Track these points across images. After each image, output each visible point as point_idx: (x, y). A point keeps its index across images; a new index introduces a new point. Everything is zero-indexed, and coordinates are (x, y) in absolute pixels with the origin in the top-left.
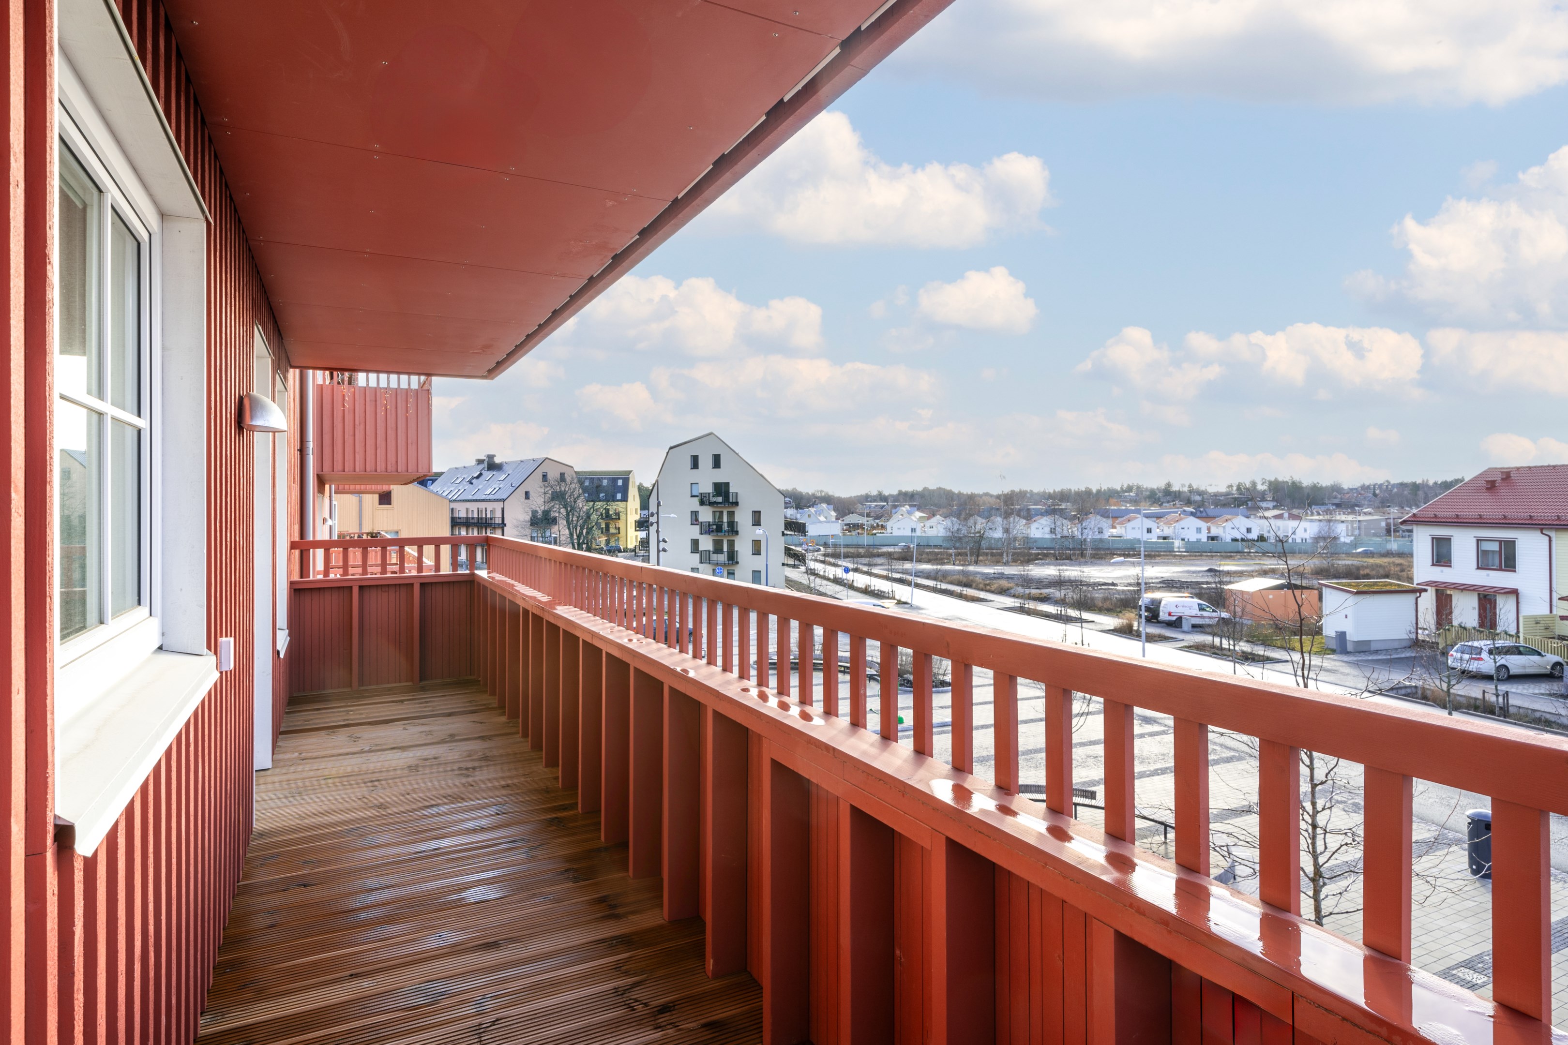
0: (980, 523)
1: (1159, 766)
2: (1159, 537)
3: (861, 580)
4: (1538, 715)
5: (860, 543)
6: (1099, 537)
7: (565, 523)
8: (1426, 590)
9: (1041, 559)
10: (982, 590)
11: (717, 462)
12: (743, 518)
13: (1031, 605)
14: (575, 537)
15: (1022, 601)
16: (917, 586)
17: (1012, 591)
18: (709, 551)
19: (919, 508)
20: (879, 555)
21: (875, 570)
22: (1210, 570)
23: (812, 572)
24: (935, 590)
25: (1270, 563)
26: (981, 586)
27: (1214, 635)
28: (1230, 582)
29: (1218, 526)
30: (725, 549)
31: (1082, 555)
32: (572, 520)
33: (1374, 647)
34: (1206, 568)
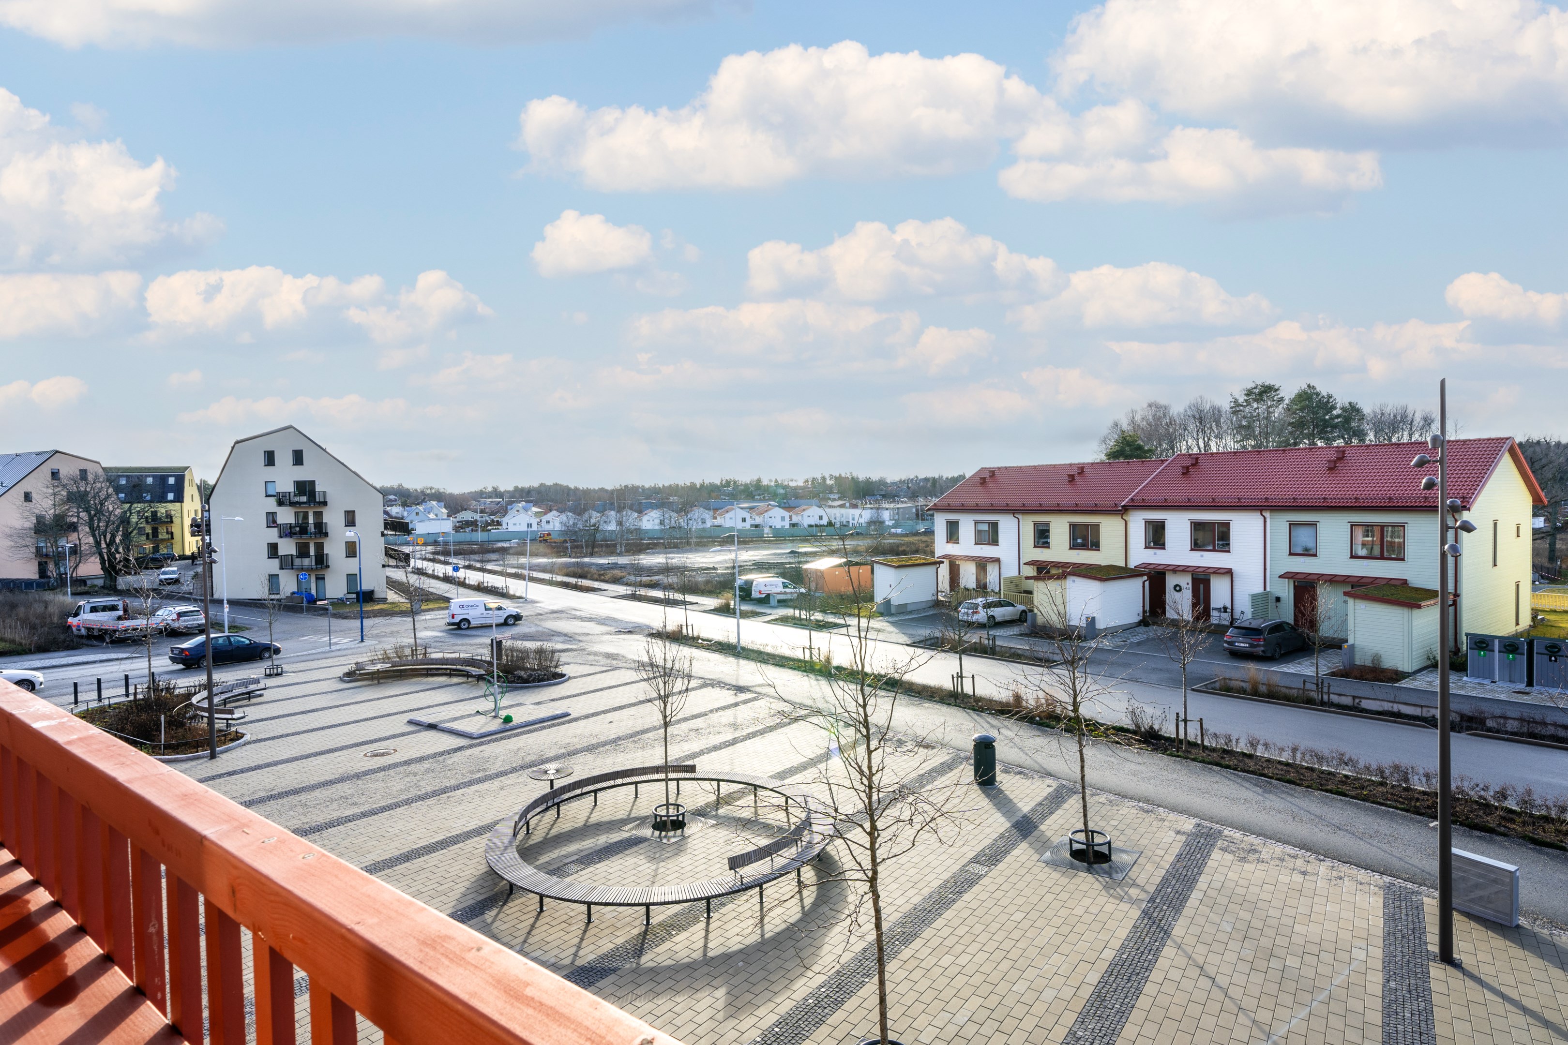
0: (595, 517)
1: (750, 730)
2: (752, 526)
3: (474, 577)
4: (1013, 651)
5: (473, 540)
6: (702, 526)
7: (87, 529)
8: (943, 562)
9: (652, 549)
10: (597, 580)
11: (298, 458)
12: (333, 518)
13: (643, 592)
14: (103, 545)
15: (633, 589)
16: (533, 579)
17: (625, 580)
18: (292, 556)
19: (536, 503)
20: (494, 551)
21: (489, 567)
22: (792, 552)
23: (420, 572)
24: (551, 583)
25: (836, 544)
26: (596, 576)
27: (795, 608)
28: (807, 562)
29: (797, 514)
30: (312, 552)
31: (688, 543)
32: (98, 526)
33: (910, 608)
34: (789, 551)
